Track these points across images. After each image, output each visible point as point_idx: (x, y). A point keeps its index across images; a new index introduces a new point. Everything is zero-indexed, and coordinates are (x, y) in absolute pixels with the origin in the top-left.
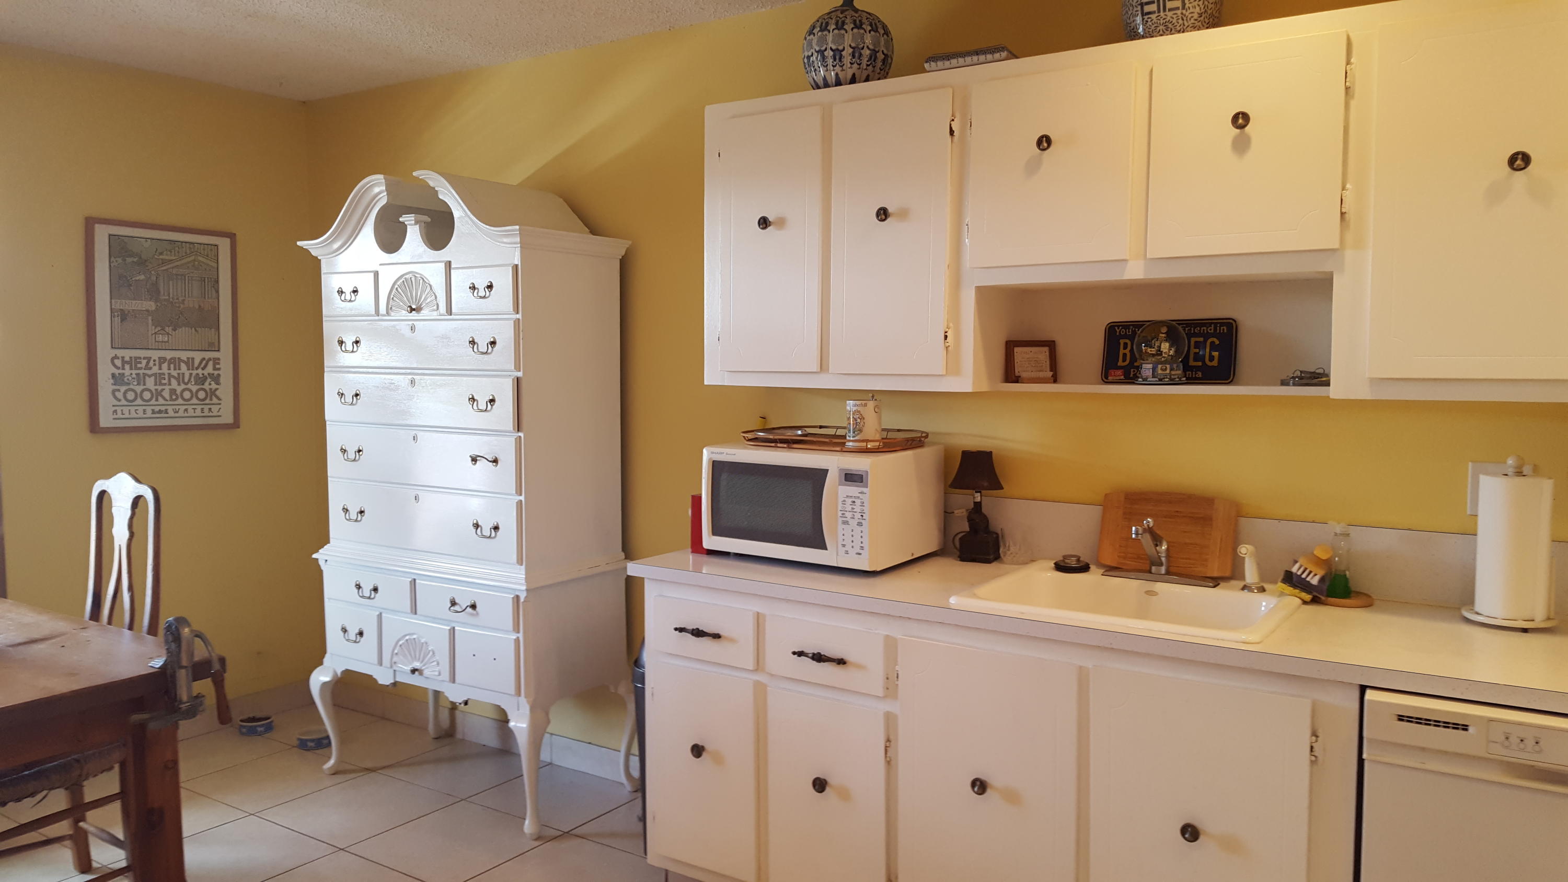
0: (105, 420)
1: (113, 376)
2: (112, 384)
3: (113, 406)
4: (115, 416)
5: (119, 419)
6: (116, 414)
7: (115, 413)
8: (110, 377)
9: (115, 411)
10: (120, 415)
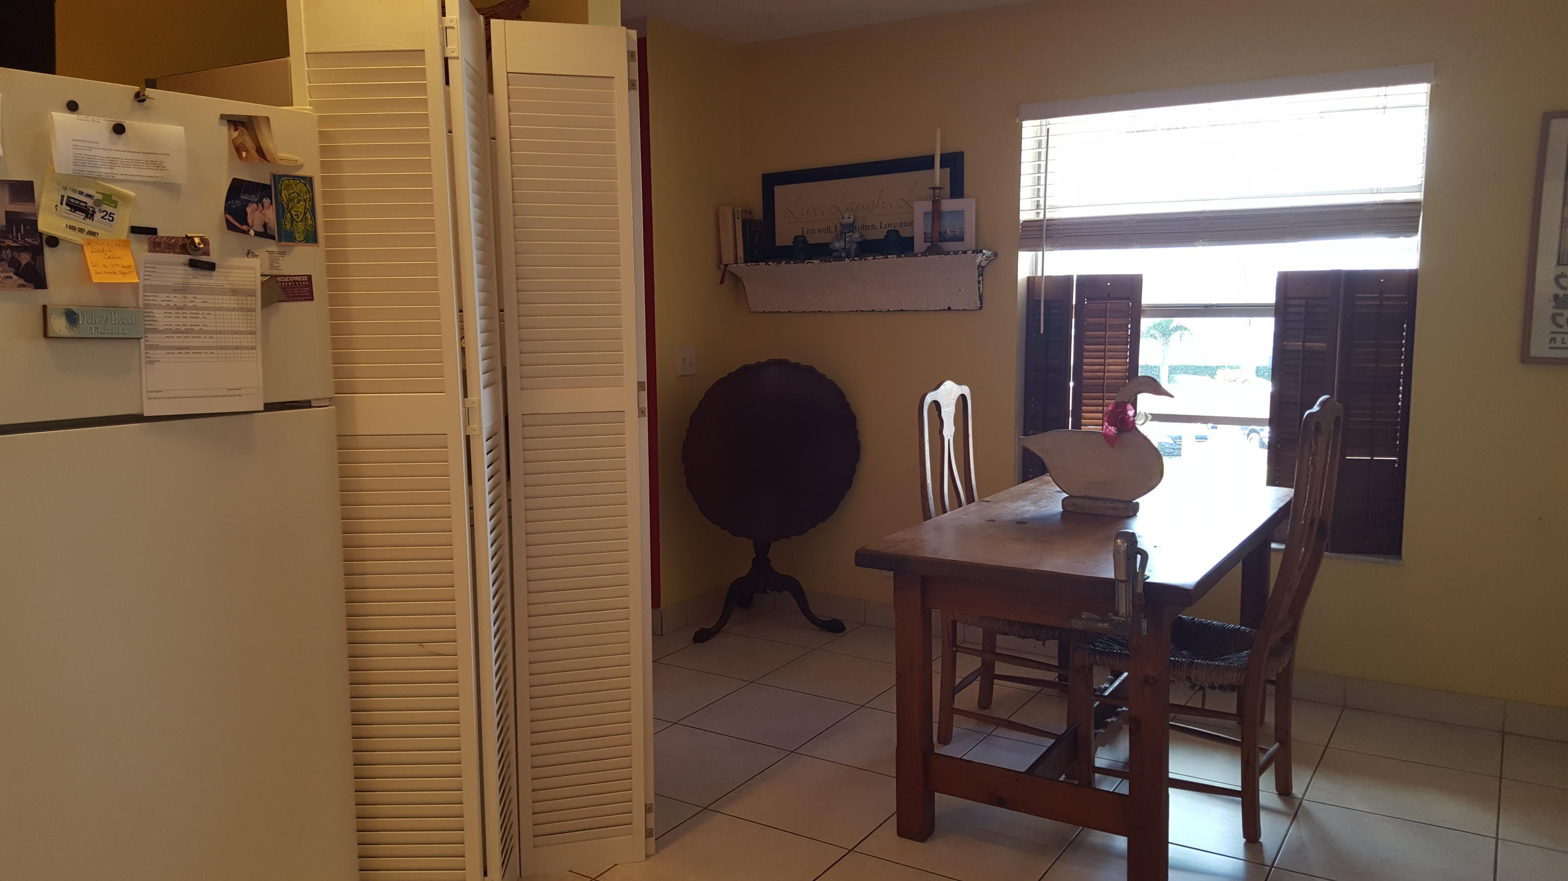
0: (1539, 348)
1: (1556, 297)
2: (1554, 307)
3: (1552, 333)
4: (1553, 345)
5: (1557, 348)
6: (1555, 342)
7: (1553, 342)
8: (1552, 299)
9: (1553, 340)
10: (1559, 344)
